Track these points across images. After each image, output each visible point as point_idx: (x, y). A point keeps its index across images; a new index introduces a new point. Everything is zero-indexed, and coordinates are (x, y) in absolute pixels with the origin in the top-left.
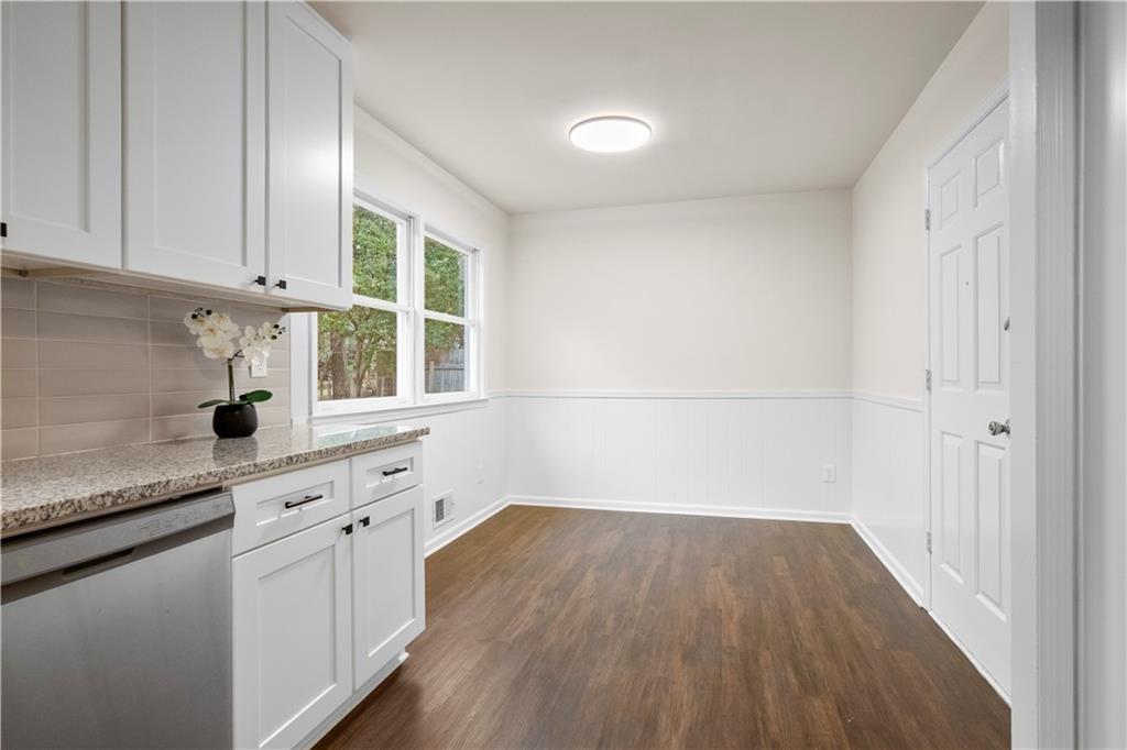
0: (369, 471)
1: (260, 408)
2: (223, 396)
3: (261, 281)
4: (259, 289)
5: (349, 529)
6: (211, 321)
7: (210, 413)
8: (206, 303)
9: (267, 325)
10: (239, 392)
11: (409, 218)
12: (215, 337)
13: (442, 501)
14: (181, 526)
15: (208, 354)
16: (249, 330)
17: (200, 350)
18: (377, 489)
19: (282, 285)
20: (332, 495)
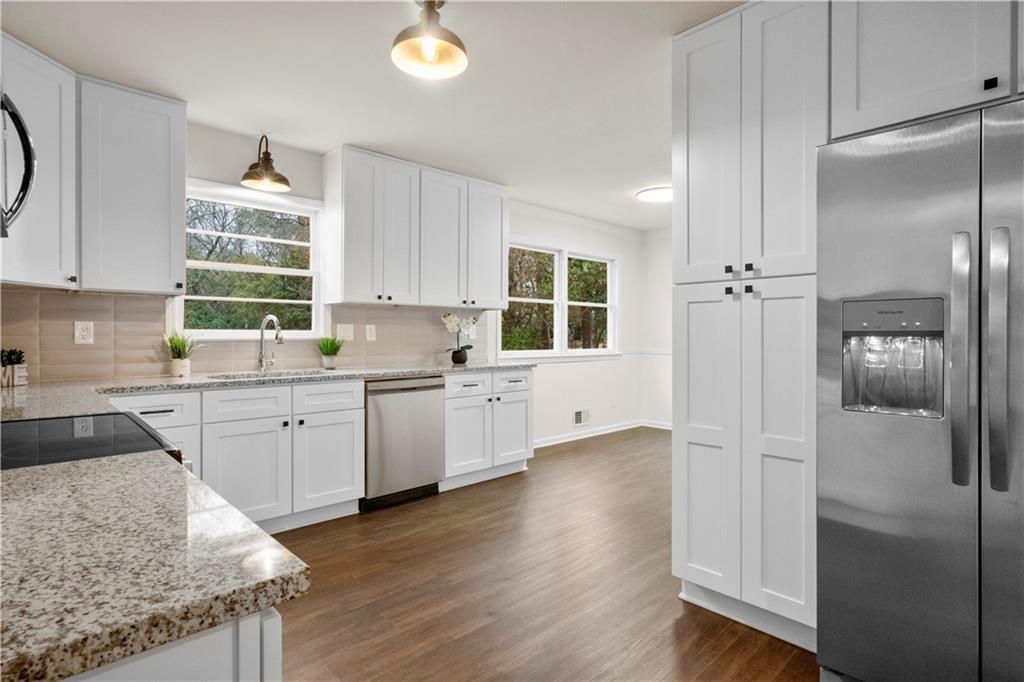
0: (502, 379)
1: (468, 351)
2: (456, 348)
3: (465, 302)
4: (464, 306)
5: (490, 400)
6: (450, 317)
7: (450, 354)
8: (448, 312)
9: (471, 318)
10: (461, 345)
11: (560, 251)
12: (451, 324)
13: (580, 413)
14: (428, 384)
15: (450, 331)
16: (464, 320)
17: (446, 329)
18: (505, 388)
19: (473, 302)
20: (484, 386)
